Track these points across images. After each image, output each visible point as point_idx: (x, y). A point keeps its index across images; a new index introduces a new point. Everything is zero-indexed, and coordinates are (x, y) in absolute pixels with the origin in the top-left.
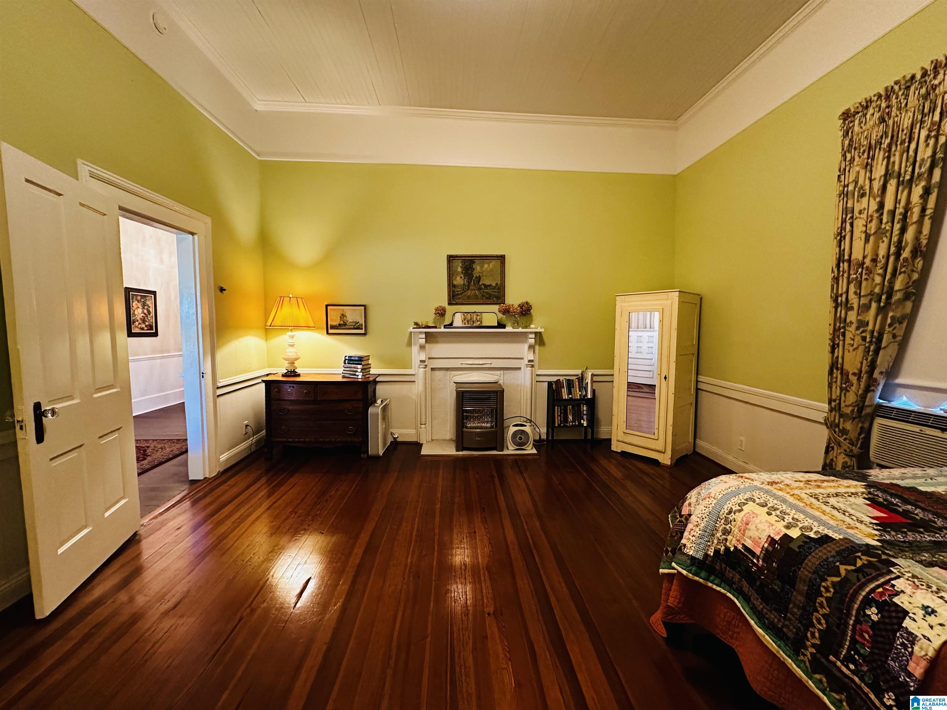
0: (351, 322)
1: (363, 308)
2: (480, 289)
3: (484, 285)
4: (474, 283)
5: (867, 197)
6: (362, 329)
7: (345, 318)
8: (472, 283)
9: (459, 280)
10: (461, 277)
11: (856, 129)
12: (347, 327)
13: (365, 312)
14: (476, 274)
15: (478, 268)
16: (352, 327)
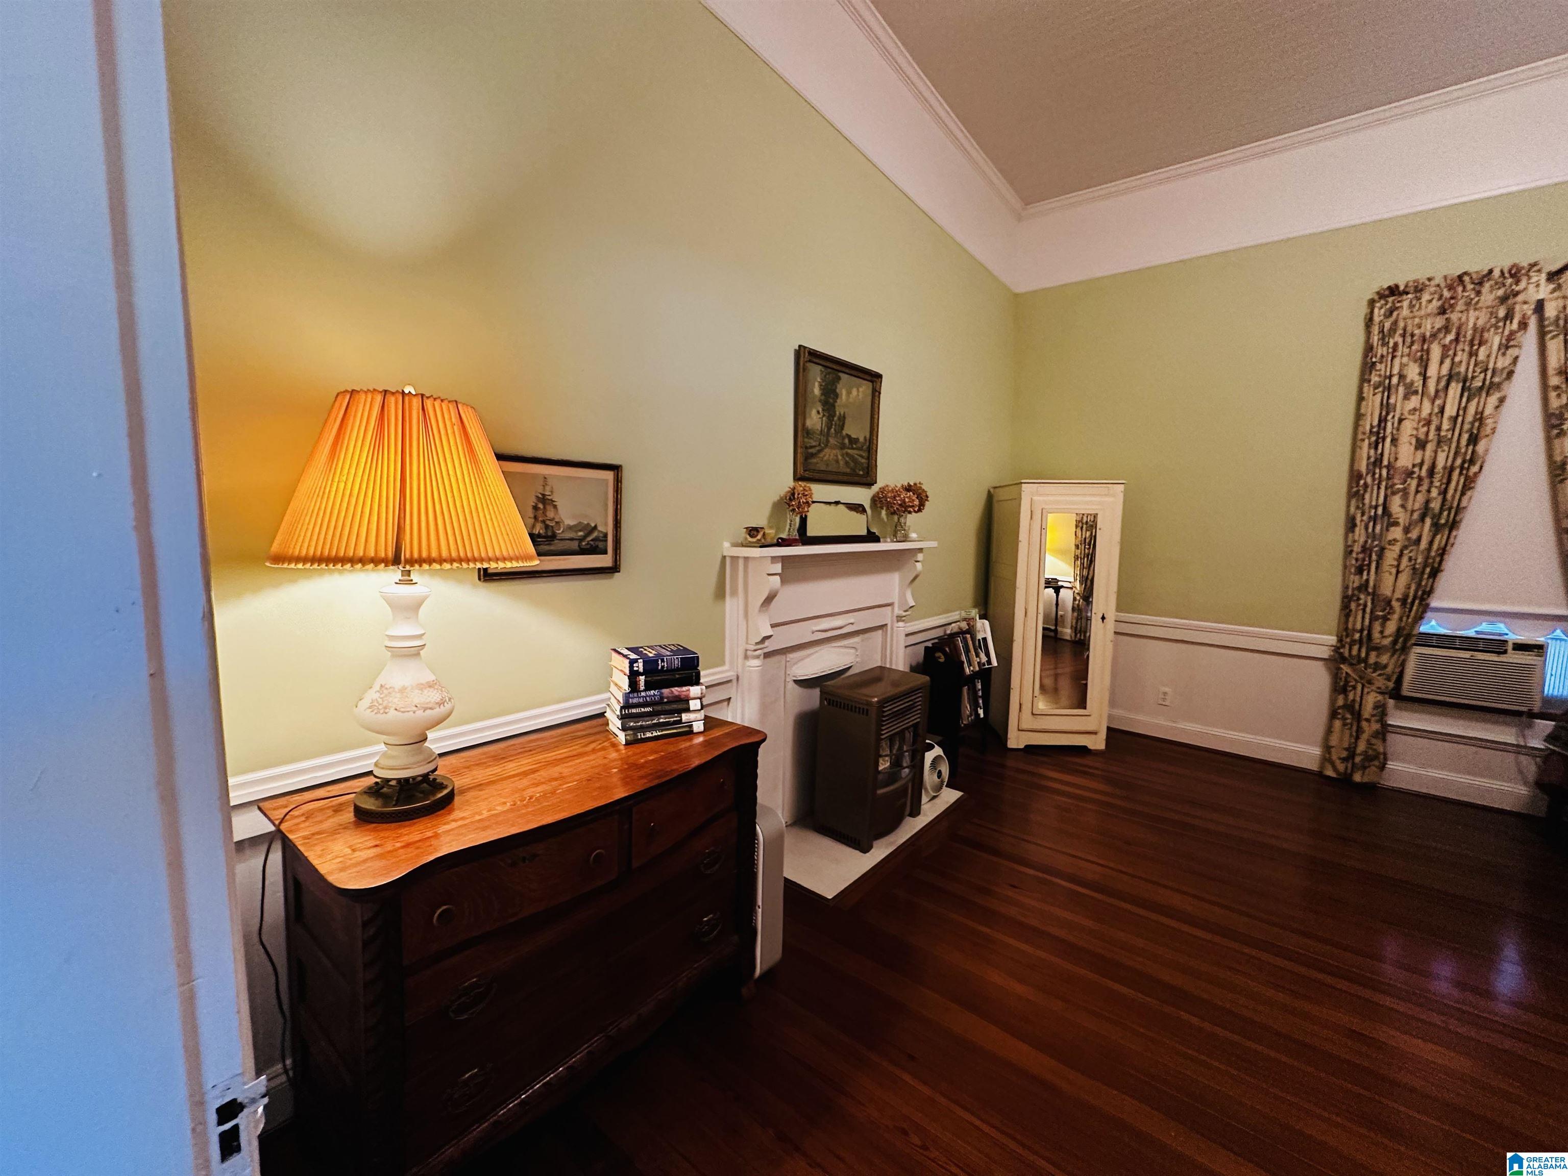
0: (570, 528)
1: (609, 475)
2: (843, 447)
3: (849, 436)
4: (835, 430)
5: (1419, 397)
6: (605, 552)
7: (551, 514)
8: (832, 430)
9: (815, 419)
10: (818, 412)
11: (1405, 312)
12: (557, 545)
13: (618, 490)
14: (839, 411)
15: (844, 392)
16: (575, 545)
